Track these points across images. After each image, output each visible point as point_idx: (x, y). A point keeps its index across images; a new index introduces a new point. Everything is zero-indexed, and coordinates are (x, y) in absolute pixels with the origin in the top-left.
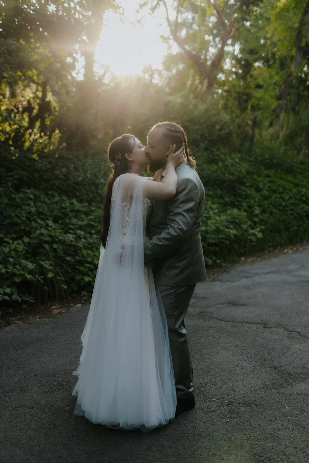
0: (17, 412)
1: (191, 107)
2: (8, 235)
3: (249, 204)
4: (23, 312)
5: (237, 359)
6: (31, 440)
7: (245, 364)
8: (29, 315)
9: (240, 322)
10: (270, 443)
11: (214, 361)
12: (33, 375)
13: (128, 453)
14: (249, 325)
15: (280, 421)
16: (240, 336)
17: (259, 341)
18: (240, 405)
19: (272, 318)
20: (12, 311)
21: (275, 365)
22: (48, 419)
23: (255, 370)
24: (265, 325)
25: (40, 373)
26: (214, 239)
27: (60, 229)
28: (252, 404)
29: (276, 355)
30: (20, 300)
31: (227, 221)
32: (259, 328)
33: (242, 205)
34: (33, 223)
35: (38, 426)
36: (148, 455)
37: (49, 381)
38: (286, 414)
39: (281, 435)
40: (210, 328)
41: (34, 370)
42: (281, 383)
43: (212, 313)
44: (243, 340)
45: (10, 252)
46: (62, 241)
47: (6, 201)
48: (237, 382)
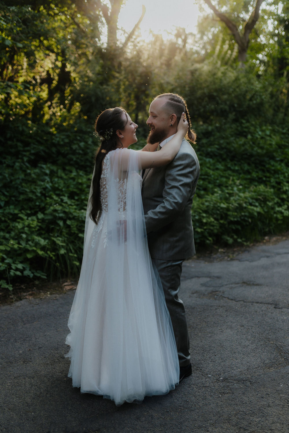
0: (18, 381)
1: (220, 74)
2: (23, 211)
3: (278, 180)
4: (35, 288)
5: (240, 338)
6: (28, 406)
7: (247, 343)
8: (41, 291)
9: (250, 302)
10: (257, 418)
11: (216, 340)
12: (37, 348)
13: (117, 422)
14: (259, 305)
15: (273, 398)
16: (248, 315)
17: (267, 321)
18: (235, 382)
19: (285, 299)
20: (24, 286)
21: (278, 345)
22: (46, 389)
23: (257, 349)
24: (276, 305)
25: (45, 346)
26: (236, 217)
27: (75, 205)
28: (247, 381)
29: (281, 335)
30: (32, 275)
31: (252, 198)
32: (269, 309)
33: (270, 181)
34: (48, 199)
35: (36, 395)
36: (136, 424)
37: (51, 354)
38: (279, 392)
39: (270, 411)
40: (219, 307)
41: (39, 343)
42: (281, 362)
43: (223, 292)
44: (250, 320)
45: (23, 228)
46: (76, 218)
47: (22, 176)
48: (237, 360)
